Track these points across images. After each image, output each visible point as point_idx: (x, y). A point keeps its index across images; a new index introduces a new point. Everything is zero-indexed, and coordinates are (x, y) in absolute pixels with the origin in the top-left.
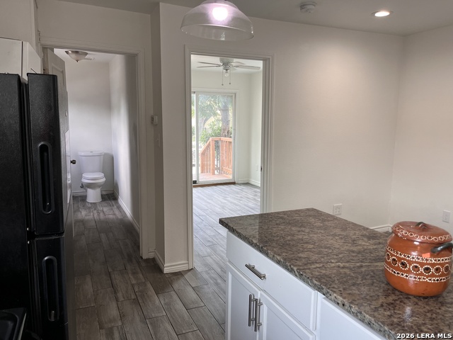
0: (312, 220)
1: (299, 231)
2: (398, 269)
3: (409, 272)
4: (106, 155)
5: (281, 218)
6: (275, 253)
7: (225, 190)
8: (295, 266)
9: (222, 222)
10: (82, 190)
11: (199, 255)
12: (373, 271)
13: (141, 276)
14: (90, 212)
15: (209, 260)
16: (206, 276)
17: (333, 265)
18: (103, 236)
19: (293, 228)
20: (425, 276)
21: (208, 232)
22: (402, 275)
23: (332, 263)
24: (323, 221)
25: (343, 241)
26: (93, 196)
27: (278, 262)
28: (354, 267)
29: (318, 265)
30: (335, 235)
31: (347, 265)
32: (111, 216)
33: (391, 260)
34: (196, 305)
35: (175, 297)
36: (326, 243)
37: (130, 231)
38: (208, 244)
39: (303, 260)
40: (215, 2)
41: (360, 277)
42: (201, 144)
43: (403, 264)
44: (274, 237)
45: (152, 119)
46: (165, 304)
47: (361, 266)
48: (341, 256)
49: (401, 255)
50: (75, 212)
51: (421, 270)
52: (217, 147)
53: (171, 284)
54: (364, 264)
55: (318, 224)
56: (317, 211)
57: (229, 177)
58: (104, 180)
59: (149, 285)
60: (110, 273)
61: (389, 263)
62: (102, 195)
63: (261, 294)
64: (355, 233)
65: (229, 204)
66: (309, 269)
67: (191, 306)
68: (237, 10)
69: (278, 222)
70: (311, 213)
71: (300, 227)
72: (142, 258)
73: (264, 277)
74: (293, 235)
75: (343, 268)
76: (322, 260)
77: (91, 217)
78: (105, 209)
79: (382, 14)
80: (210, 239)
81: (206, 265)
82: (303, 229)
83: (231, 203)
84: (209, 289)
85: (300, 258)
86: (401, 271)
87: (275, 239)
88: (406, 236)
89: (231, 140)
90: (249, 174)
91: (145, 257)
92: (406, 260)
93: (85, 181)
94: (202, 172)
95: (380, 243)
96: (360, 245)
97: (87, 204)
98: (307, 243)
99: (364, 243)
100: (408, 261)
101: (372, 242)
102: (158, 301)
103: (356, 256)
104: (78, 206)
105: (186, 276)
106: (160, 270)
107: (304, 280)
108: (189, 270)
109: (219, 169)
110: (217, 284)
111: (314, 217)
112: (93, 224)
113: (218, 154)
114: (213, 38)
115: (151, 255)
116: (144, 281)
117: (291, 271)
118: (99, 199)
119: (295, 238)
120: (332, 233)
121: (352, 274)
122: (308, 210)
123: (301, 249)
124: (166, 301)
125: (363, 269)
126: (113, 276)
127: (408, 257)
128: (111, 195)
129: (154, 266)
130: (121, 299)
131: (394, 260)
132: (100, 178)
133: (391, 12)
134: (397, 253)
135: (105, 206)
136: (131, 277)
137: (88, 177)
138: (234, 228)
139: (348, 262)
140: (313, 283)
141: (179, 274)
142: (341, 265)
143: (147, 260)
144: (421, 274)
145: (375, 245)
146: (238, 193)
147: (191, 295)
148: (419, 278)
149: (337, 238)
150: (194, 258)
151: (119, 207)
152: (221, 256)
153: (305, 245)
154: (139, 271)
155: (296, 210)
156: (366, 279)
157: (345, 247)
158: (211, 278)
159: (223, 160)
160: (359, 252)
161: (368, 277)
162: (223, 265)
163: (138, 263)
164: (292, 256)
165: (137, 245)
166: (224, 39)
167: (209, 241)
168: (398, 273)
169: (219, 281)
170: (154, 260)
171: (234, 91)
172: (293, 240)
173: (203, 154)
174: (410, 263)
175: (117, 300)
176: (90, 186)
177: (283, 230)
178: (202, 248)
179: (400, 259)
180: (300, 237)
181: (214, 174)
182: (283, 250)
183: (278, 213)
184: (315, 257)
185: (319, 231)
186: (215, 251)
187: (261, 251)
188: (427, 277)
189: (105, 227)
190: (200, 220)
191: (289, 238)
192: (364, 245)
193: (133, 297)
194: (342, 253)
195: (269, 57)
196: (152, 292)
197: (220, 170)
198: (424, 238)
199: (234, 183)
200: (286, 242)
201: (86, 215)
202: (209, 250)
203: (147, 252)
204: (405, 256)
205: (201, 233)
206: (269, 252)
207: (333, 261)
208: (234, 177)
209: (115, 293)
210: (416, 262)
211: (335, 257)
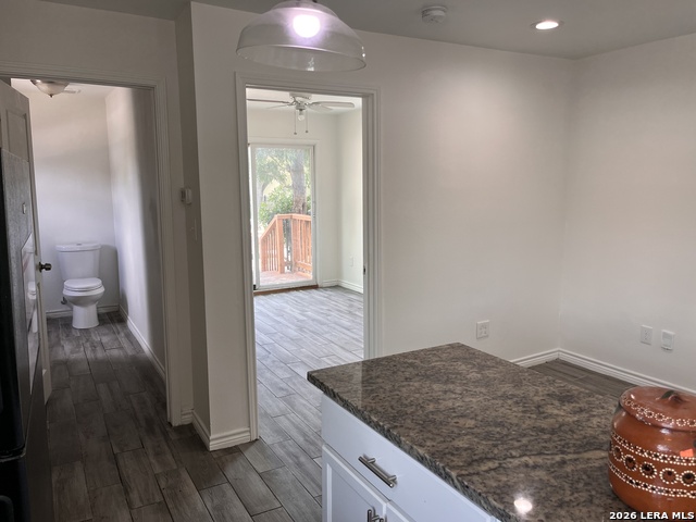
0: (462, 367)
1: (445, 392)
2: (637, 475)
3: (656, 481)
4: (103, 249)
5: (412, 365)
6: (413, 441)
7: (302, 299)
8: (452, 468)
9: (313, 378)
10: (64, 308)
11: (266, 413)
12: (585, 471)
13: (169, 457)
14: (78, 346)
15: (284, 423)
16: (280, 452)
17: (516, 462)
18: (102, 388)
19: (435, 386)
20: (686, 488)
21: (280, 372)
22: (645, 486)
23: (513, 457)
24: (481, 368)
25: (521, 409)
26: (84, 318)
27: (421, 460)
28: (552, 465)
29: (491, 465)
30: (505, 397)
31: (539, 460)
32: (116, 353)
33: (623, 459)
34: (267, 507)
35: (230, 493)
36: (494, 414)
37: (148, 377)
38: (281, 394)
39: (464, 454)
40: (298, 5)
41: (567, 486)
42: (260, 225)
43: (648, 469)
44: (406, 406)
45: (183, 194)
46: (214, 508)
47: (563, 463)
48: (525, 441)
49: (642, 452)
50: (51, 347)
51: (679, 478)
52: (287, 230)
53: (222, 469)
54: (568, 457)
55: (474, 375)
56: (467, 349)
57: (307, 277)
58: (102, 290)
59: (185, 476)
60: (115, 456)
61: (620, 465)
62: (99, 315)
63: (388, 509)
64: (537, 392)
65: (311, 322)
66: (478, 474)
67: (259, 509)
68: (337, 20)
69: (407, 375)
70: (458, 353)
71: (446, 382)
72: (170, 424)
73: (394, 480)
74: (437, 401)
75: (535, 467)
76: (496, 451)
77: (80, 355)
78: (105, 339)
79: (547, 25)
80: (283, 385)
81: (280, 432)
82: (451, 386)
83: (314, 320)
84: (287, 475)
85: (457, 449)
86: (644, 479)
87: (409, 410)
88: (650, 420)
89: (309, 218)
90: (339, 272)
91: (176, 422)
92: (651, 461)
93: (68, 293)
94: (264, 269)
95: (581, 410)
96: (551, 416)
97: (73, 331)
98: (462, 416)
99: (556, 412)
100: (655, 463)
101: (568, 407)
102: (200, 503)
103: (550, 439)
104: (58, 336)
105: (247, 454)
106: (203, 446)
107: (471, 498)
108: (252, 443)
109: (291, 263)
110: (299, 465)
111: (465, 360)
112: (85, 366)
113: (289, 240)
114: (294, 68)
115: (186, 420)
116: (175, 467)
117: (446, 477)
118: (94, 322)
119: (442, 407)
120: (499, 394)
121: (552, 481)
122: (452, 346)
123: (456, 430)
124: (216, 501)
125: (569, 469)
126: (121, 463)
127: (656, 456)
128: (113, 314)
129: (192, 438)
130: (137, 504)
131: (629, 460)
132: (96, 287)
133: (561, 23)
134: (636, 449)
135: (104, 335)
136: (153, 461)
137: (74, 287)
138: (336, 391)
139: (540, 454)
140: (489, 504)
141: (234, 451)
142: (531, 461)
143: (180, 429)
144: (679, 485)
145: (575, 413)
146: (322, 303)
147: (259, 487)
148: (675, 493)
149: (510, 402)
150: (259, 420)
151: (129, 336)
152: (302, 414)
153: (462, 421)
154: (166, 448)
155: (433, 349)
156: (577, 490)
157: (528, 422)
158: (290, 454)
159: (297, 251)
160: (553, 432)
161: (581, 485)
162: (306, 429)
163: (165, 434)
164: (444, 446)
165: (161, 403)
166: (312, 69)
167: (282, 389)
168: (637, 484)
169: (303, 459)
170: (191, 427)
171: (312, 142)
172: (438, 411)
173: (265, 240)
174: (660, 466)
175: (130, 506)
176: (78, 301)
177: (418, 391)
178: (270, 402)
179: (640, 460)
180: (450, 404)
181: (282, 272)
182: (426, 435)
183: (404, 355)
184: (482, 447)
185: (478, 390)
186: (292, 406)
187: (386, 437)
188: (689, 490)
189: (105, 372)
190: (264, 353)
191: (431, 407)
192: (557, 415)
193: (158, 498)
194: (525, 435)
195: (371, 92)
196: (190, 487)
197: (293, 266)
198: (682, 422)
199: (315, 287)
200: (427, 415)
201: (72, 352)
202: (282, 405)
203: (179, 414)
204: (649, 454)
205: (268, 375)
206: (403, 439)
207: (514, 453)
208: (315, 277)
209: (127, 493)
210: (669, 466)
211: (516, 444)
